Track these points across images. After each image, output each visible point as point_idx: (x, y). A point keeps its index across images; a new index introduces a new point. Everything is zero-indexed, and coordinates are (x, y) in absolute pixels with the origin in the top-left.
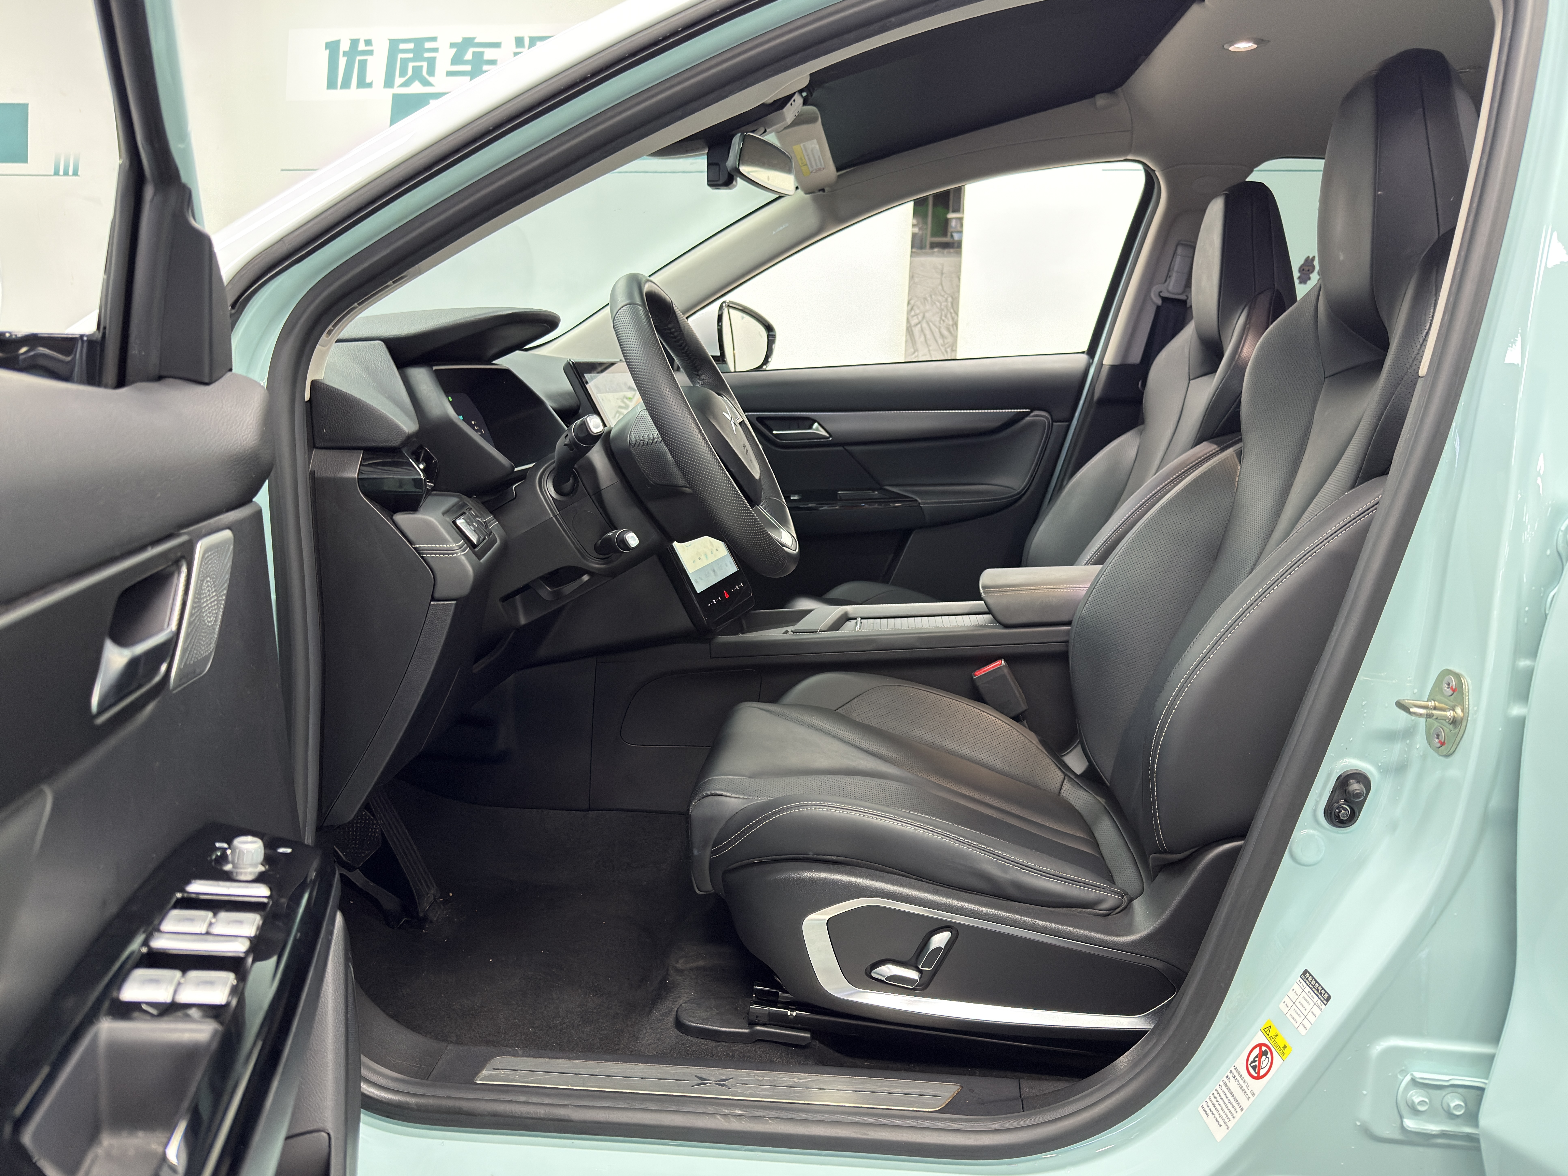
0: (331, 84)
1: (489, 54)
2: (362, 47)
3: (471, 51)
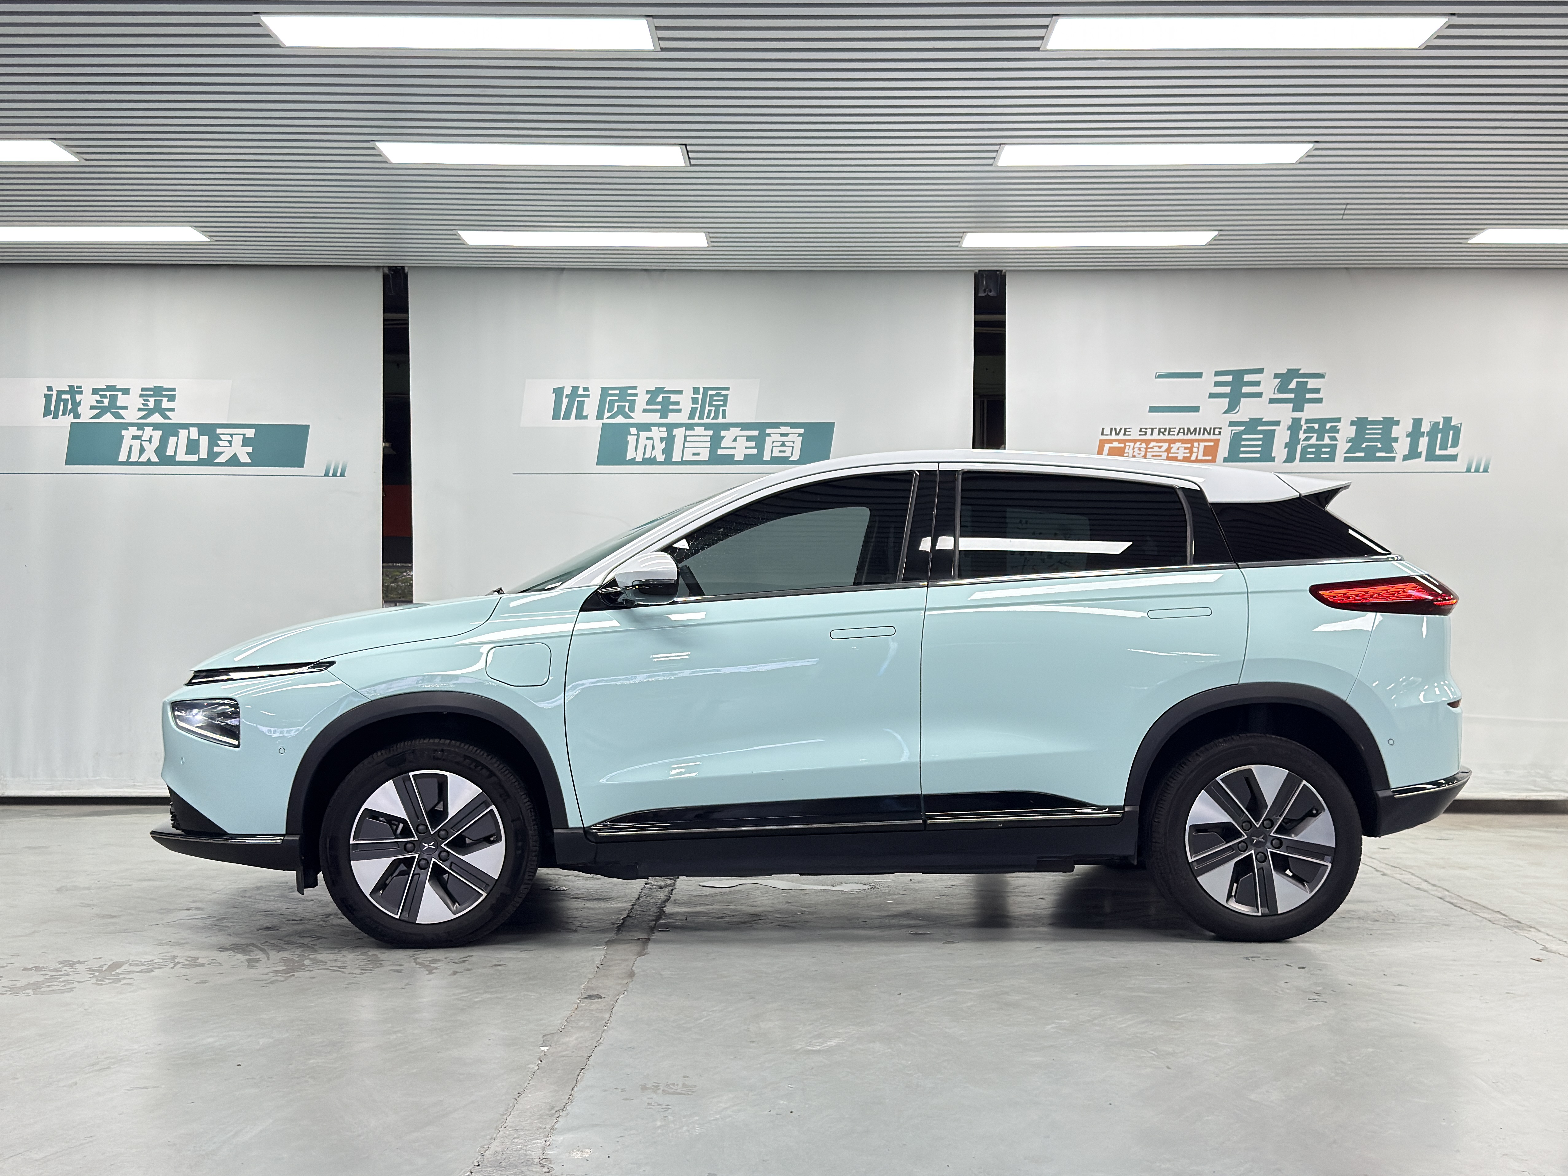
0: (556, 416)
1: (674, 398)
2: (581, 391)
3: (661, 396)
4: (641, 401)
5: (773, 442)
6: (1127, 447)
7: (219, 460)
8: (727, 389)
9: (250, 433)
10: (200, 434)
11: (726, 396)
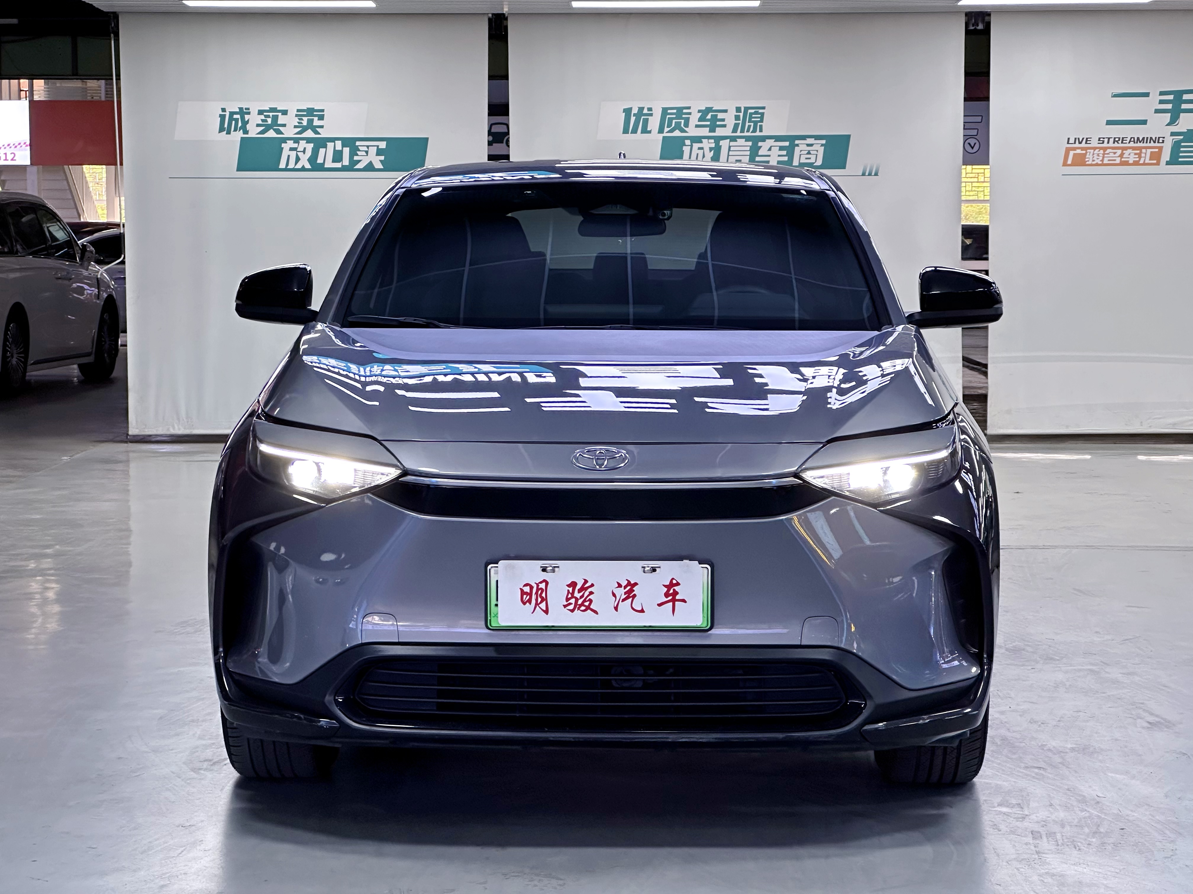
0: (626, 131)
1: (720, 116)
2: (645, 111)
3: (710, 114)
4: (694, 119)
5: (801, 151)
6: (1088, 153)
7: (358, 166)
8: (764, 108)
9: (383, 145)
10: (343, 146)
11: (763, 114)
